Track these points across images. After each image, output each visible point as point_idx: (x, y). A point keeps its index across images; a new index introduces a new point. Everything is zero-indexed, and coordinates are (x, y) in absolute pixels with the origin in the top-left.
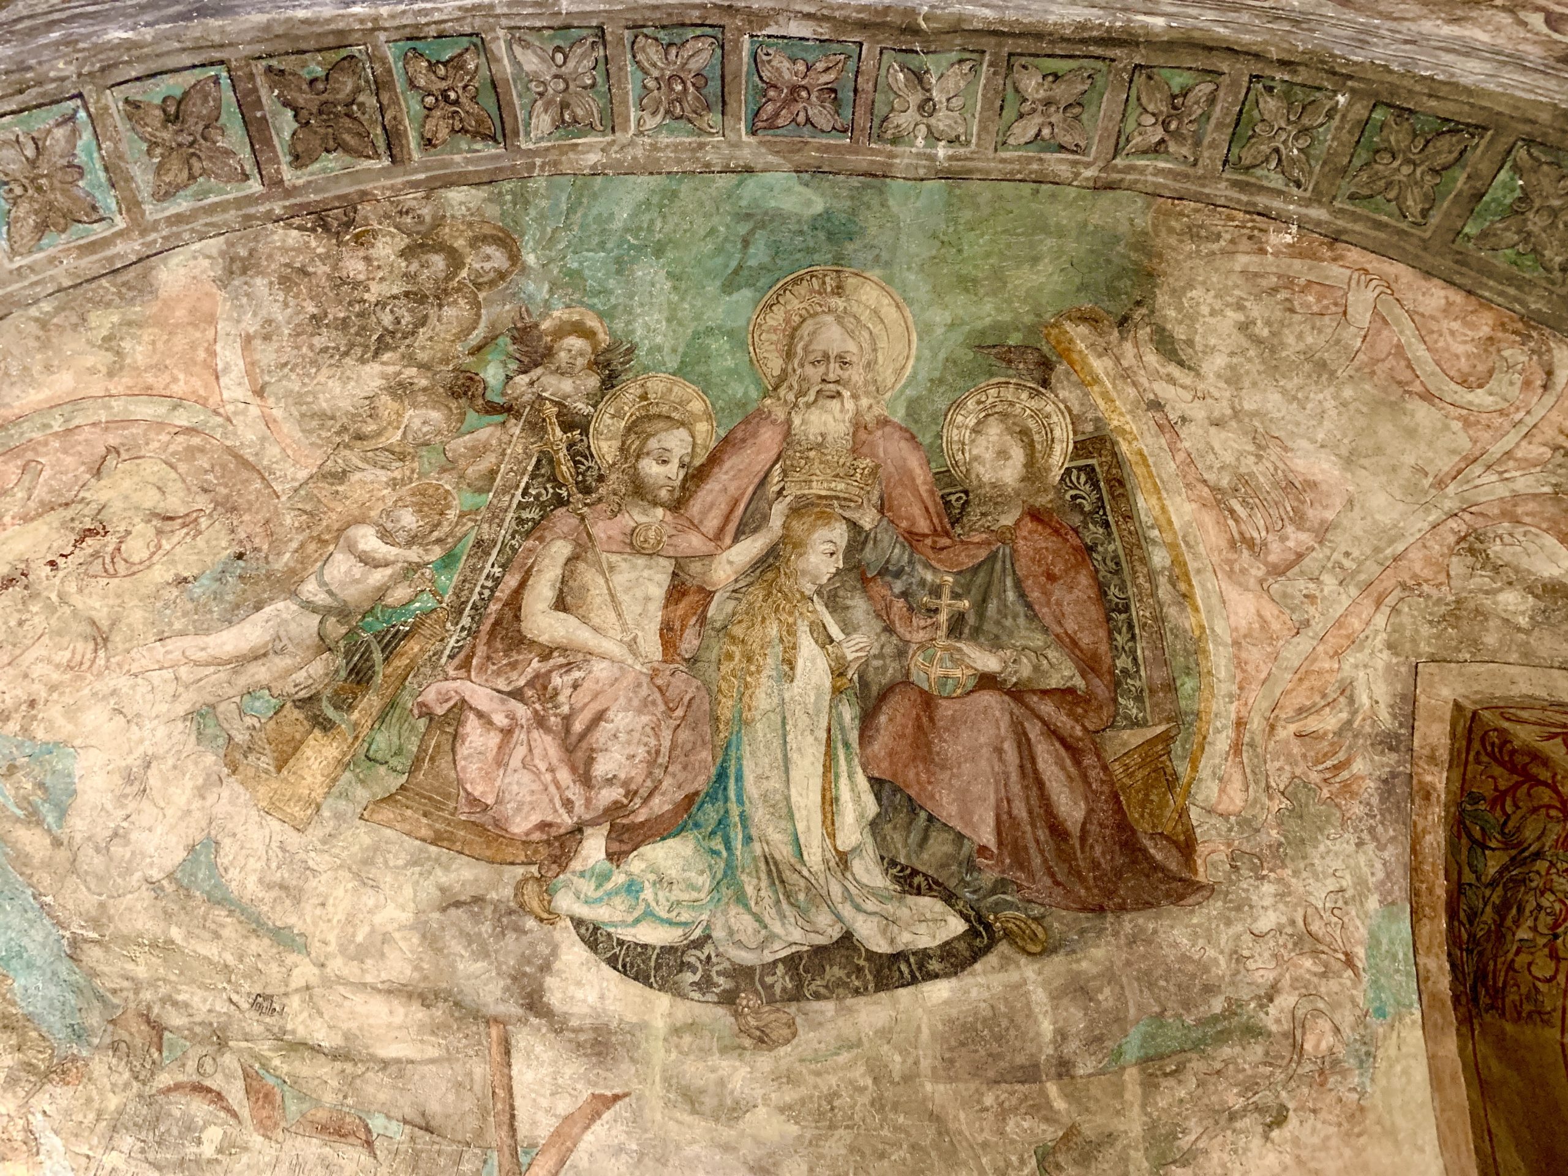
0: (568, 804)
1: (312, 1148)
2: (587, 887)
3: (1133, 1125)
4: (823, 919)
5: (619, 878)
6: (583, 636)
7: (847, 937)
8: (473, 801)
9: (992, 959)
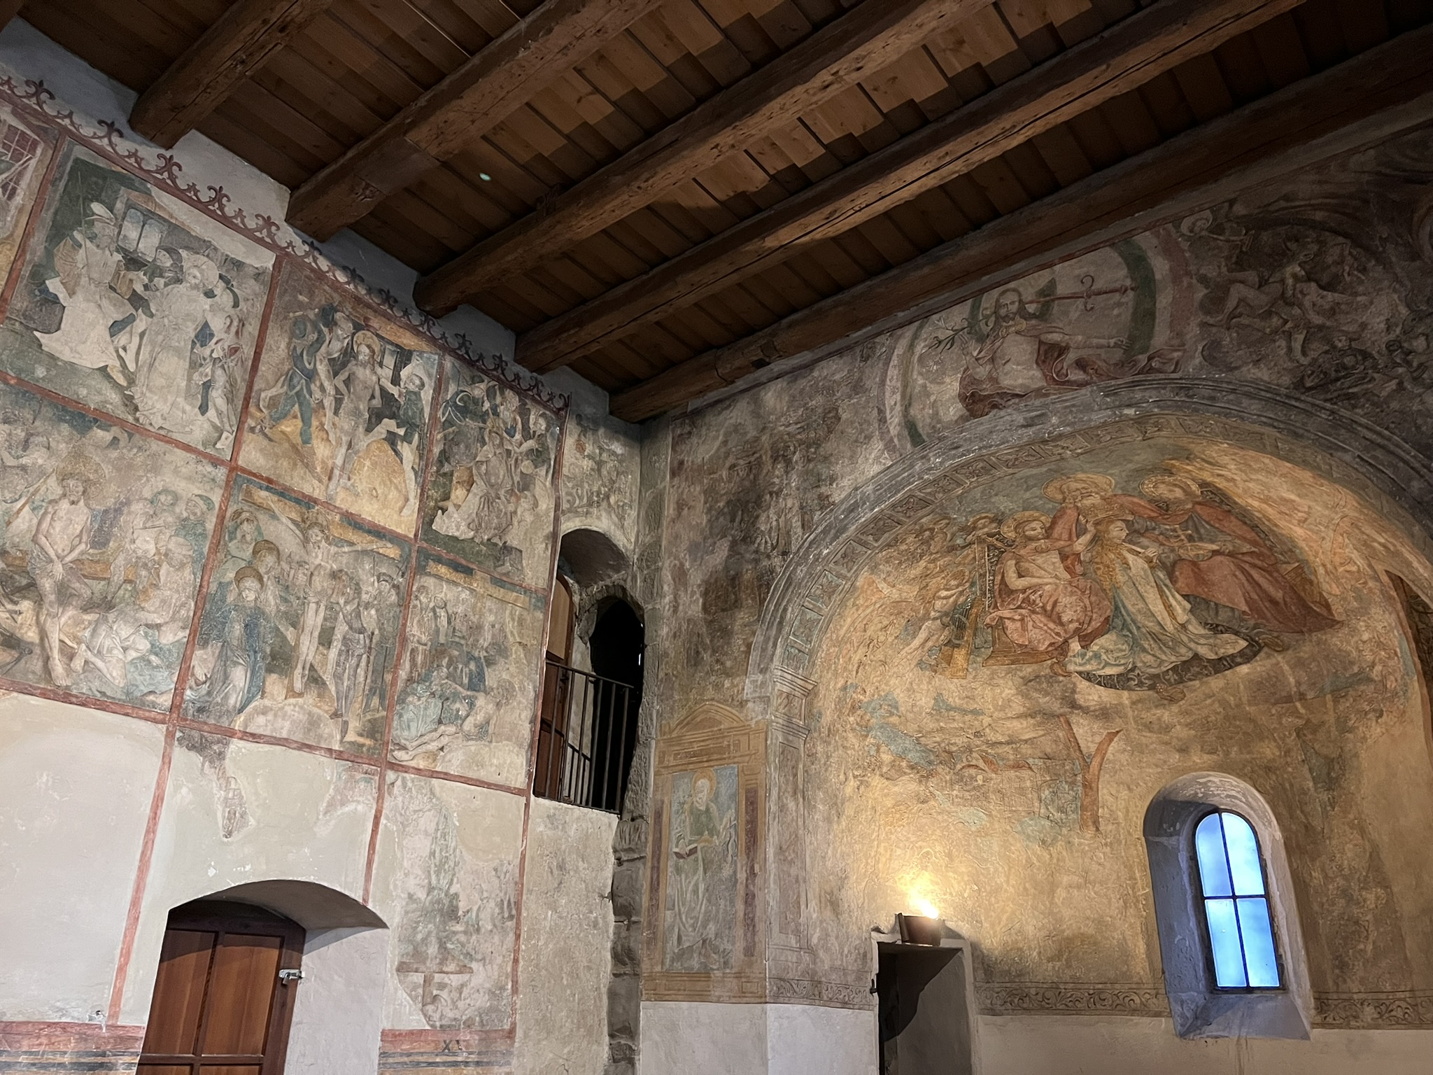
0: (1058, 634)
1: (1012, 773)
2: (1078, 660)
3: (1331, 718)
4: (1183, 650)
5: (1090, 654)
6: (1035, 581)
7: (1196, 656)
8: (1020, 646)
9: (1262, 654)
